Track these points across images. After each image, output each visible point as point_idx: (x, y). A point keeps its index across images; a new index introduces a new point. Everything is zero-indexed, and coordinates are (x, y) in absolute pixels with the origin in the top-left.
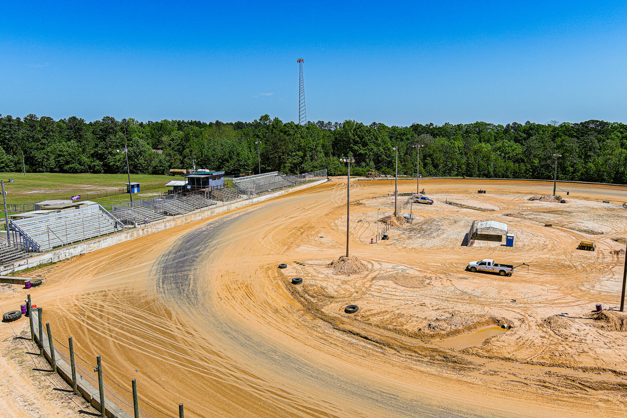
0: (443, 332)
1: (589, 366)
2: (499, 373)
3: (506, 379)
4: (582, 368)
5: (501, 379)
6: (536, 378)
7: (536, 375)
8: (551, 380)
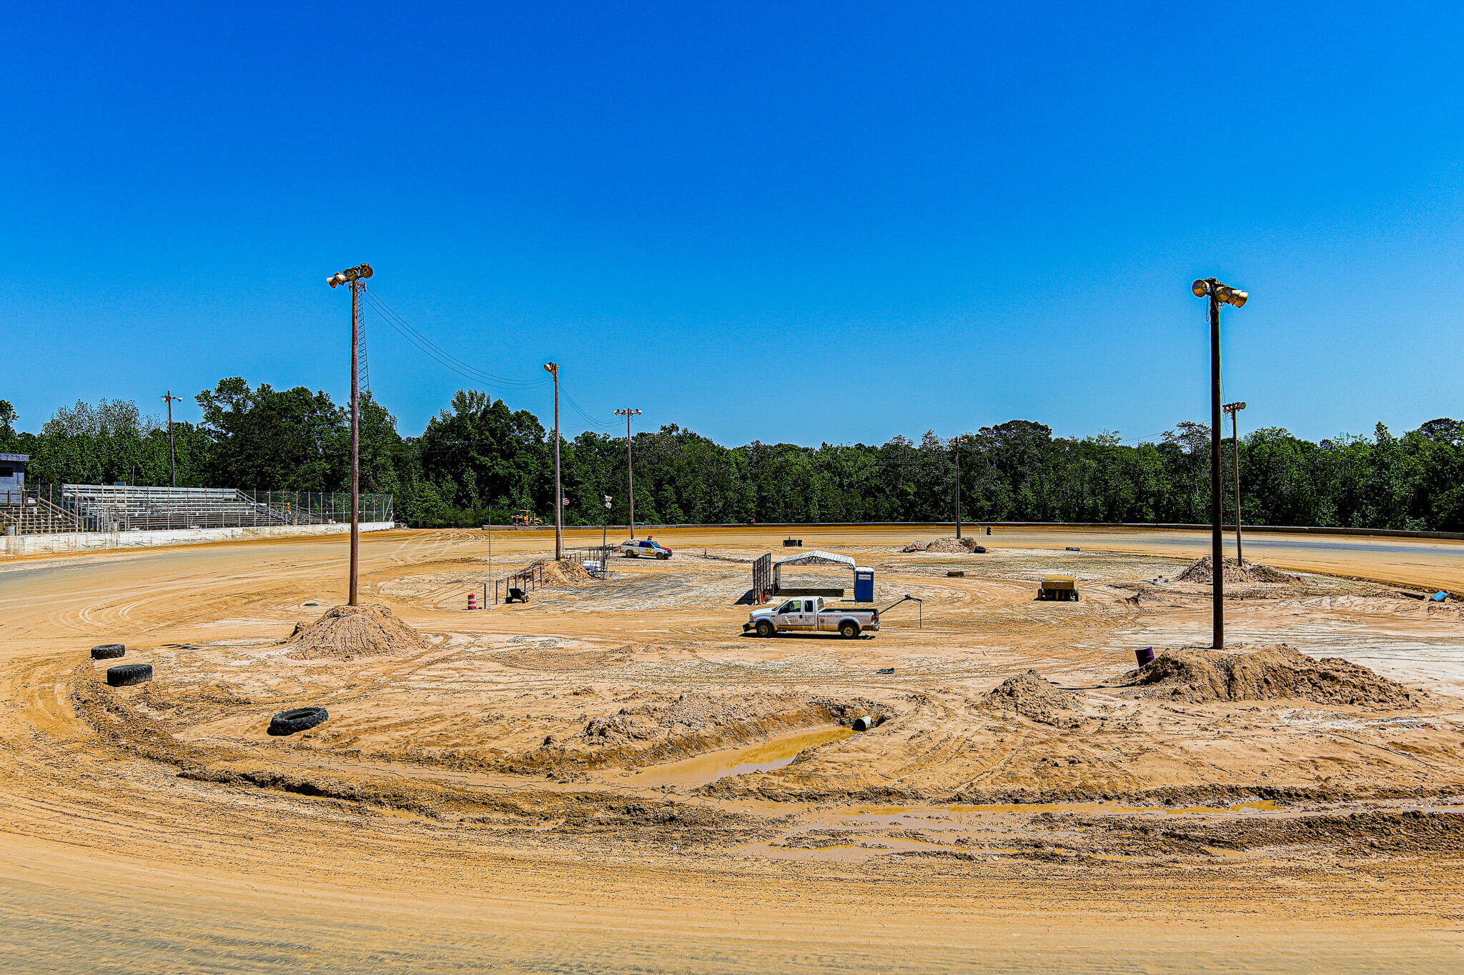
0: (639, 746)
1: (1179, 785)
2: (853, 837)
3: (881, 852)
4: (1156, 794)
5: (863, 854)
6: (1002, 837)
7: (1000, 829)
8: (1061, 835)
